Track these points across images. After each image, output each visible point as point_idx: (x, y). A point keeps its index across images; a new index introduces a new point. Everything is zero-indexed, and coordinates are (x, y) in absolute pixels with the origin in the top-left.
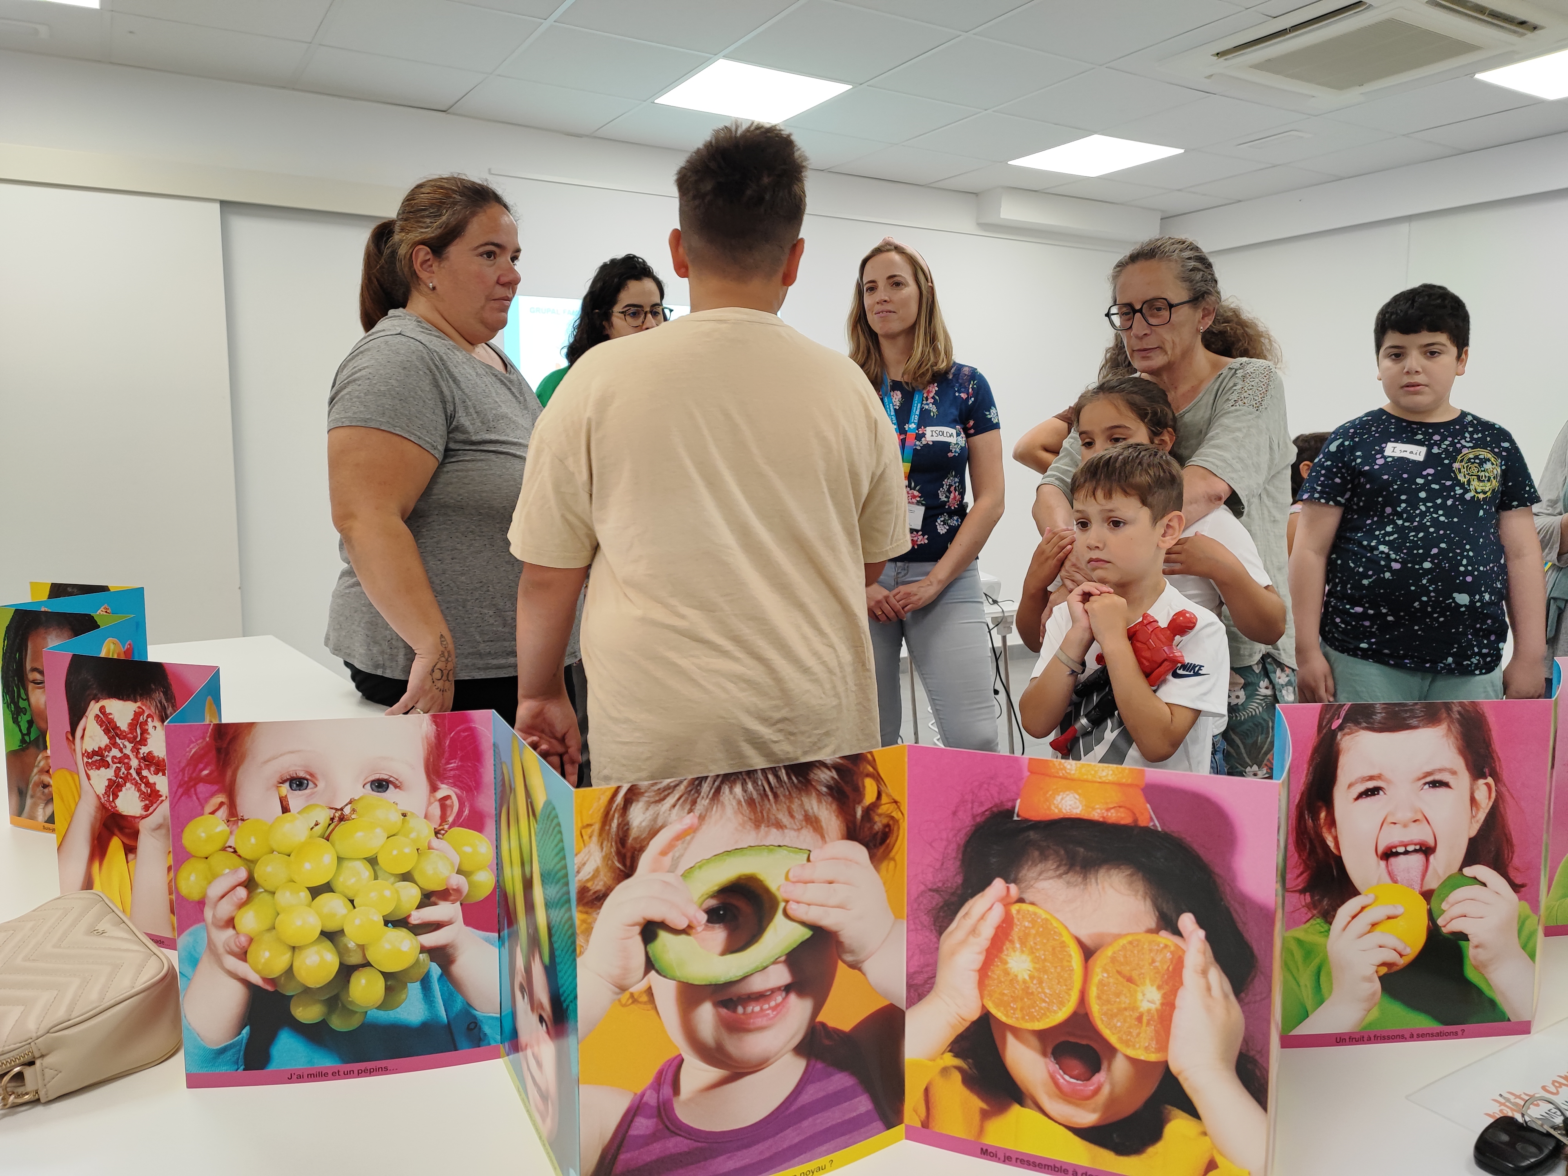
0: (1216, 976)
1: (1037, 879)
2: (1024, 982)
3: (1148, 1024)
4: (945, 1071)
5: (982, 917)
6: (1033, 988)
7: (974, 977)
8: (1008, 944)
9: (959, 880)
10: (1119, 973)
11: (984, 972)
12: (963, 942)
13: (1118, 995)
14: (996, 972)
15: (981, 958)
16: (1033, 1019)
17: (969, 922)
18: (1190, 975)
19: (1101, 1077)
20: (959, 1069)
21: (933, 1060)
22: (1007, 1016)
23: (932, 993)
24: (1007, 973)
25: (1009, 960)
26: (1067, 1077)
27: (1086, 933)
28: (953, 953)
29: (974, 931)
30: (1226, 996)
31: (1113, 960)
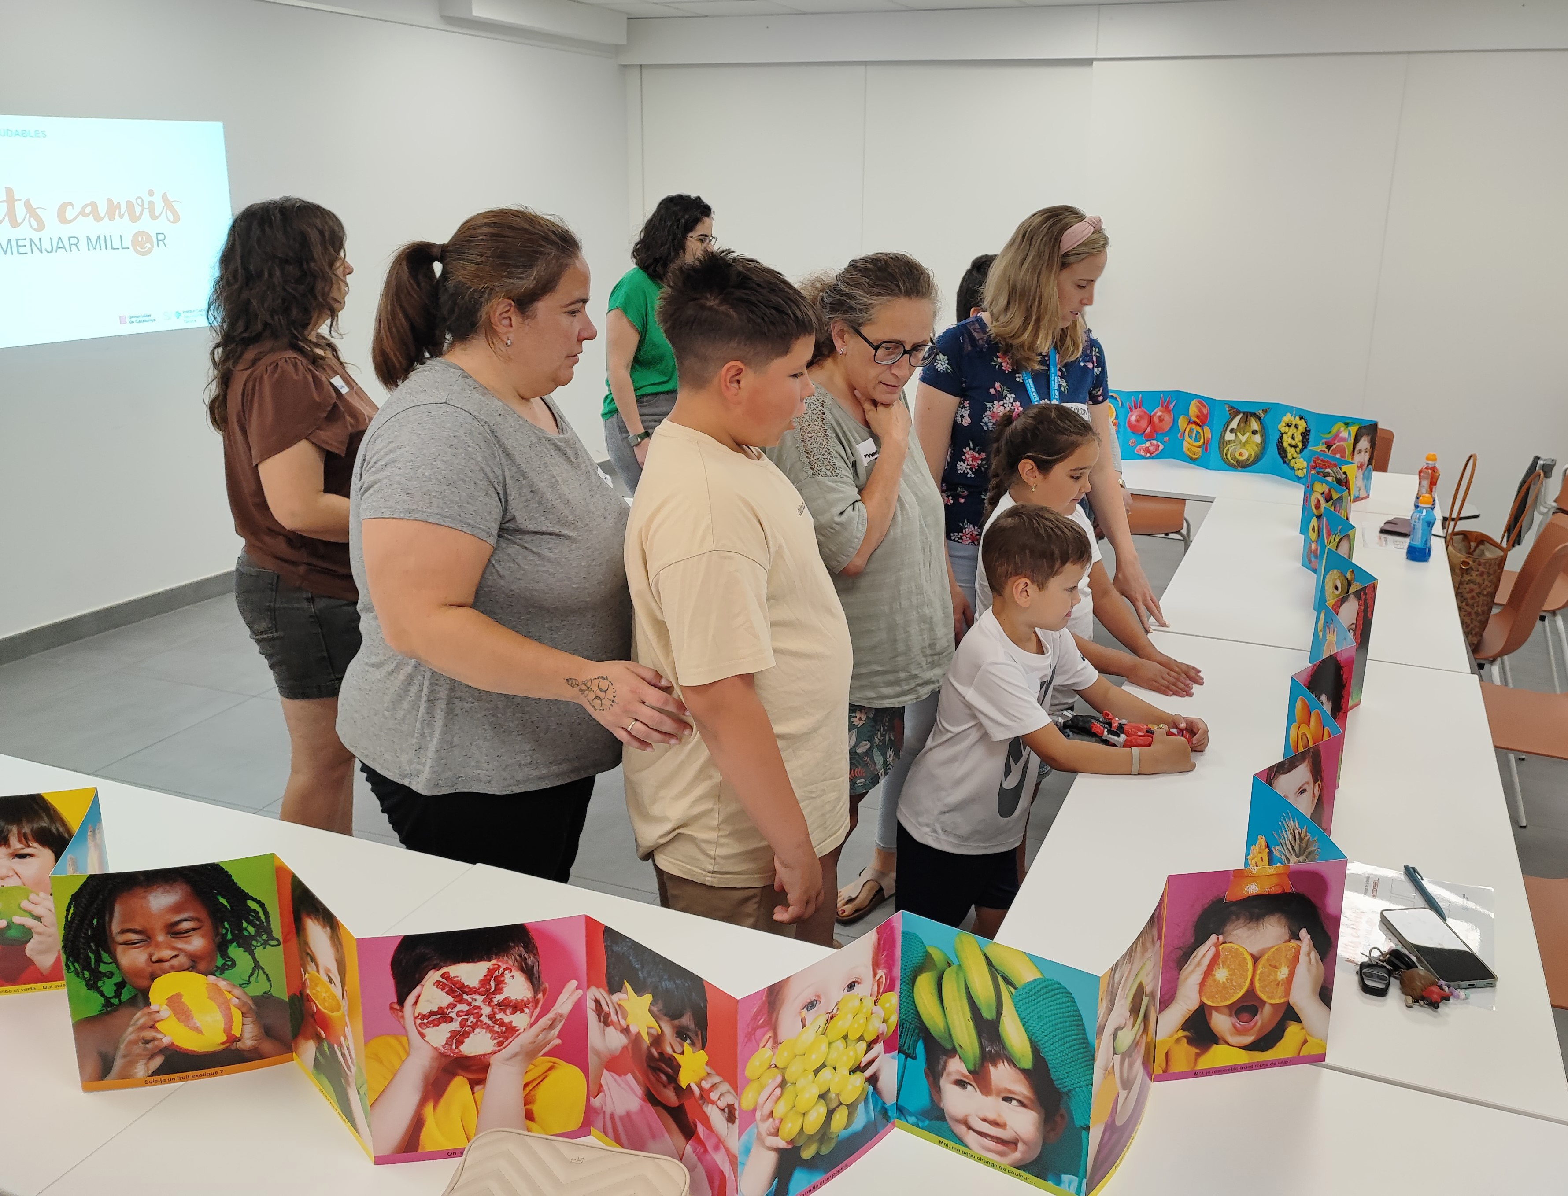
0: (1314, 955)
1: (1233, 930)
2: (1223, 982)
3: (1282, 985)
4: (1178, 1041)
5: (1204, 956)
6: (1228, 984)
7: (1198, 987)
8: (1216, 966)
9: (1193, 940)
10: (1270, 965)
11: (1202, 984)
12: (1192, 971)
13: (1268, 976)
14: (1209, 982)
15: (1202, 977)
16: (1226, 999)
17: (1197, 960)
18: (1303, 958)
19: (1257, 1017)
20: (1185, 1037)
21: (1171, 1036)
22: (1213, 1002)
23: (1174, 1002)
24: (1214, 980)
25: (1216, 974)
26: (1241, 1023)
27: (1255, 950)
28: (1186, 978)
29: (1199, 964)
30: (1317, 962)
31: (1268, 959)
